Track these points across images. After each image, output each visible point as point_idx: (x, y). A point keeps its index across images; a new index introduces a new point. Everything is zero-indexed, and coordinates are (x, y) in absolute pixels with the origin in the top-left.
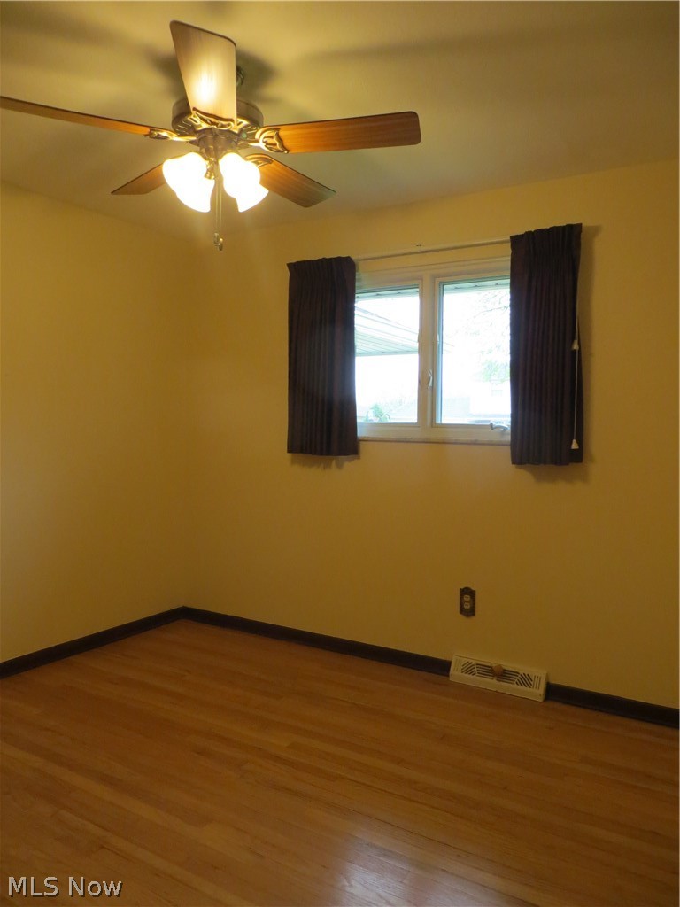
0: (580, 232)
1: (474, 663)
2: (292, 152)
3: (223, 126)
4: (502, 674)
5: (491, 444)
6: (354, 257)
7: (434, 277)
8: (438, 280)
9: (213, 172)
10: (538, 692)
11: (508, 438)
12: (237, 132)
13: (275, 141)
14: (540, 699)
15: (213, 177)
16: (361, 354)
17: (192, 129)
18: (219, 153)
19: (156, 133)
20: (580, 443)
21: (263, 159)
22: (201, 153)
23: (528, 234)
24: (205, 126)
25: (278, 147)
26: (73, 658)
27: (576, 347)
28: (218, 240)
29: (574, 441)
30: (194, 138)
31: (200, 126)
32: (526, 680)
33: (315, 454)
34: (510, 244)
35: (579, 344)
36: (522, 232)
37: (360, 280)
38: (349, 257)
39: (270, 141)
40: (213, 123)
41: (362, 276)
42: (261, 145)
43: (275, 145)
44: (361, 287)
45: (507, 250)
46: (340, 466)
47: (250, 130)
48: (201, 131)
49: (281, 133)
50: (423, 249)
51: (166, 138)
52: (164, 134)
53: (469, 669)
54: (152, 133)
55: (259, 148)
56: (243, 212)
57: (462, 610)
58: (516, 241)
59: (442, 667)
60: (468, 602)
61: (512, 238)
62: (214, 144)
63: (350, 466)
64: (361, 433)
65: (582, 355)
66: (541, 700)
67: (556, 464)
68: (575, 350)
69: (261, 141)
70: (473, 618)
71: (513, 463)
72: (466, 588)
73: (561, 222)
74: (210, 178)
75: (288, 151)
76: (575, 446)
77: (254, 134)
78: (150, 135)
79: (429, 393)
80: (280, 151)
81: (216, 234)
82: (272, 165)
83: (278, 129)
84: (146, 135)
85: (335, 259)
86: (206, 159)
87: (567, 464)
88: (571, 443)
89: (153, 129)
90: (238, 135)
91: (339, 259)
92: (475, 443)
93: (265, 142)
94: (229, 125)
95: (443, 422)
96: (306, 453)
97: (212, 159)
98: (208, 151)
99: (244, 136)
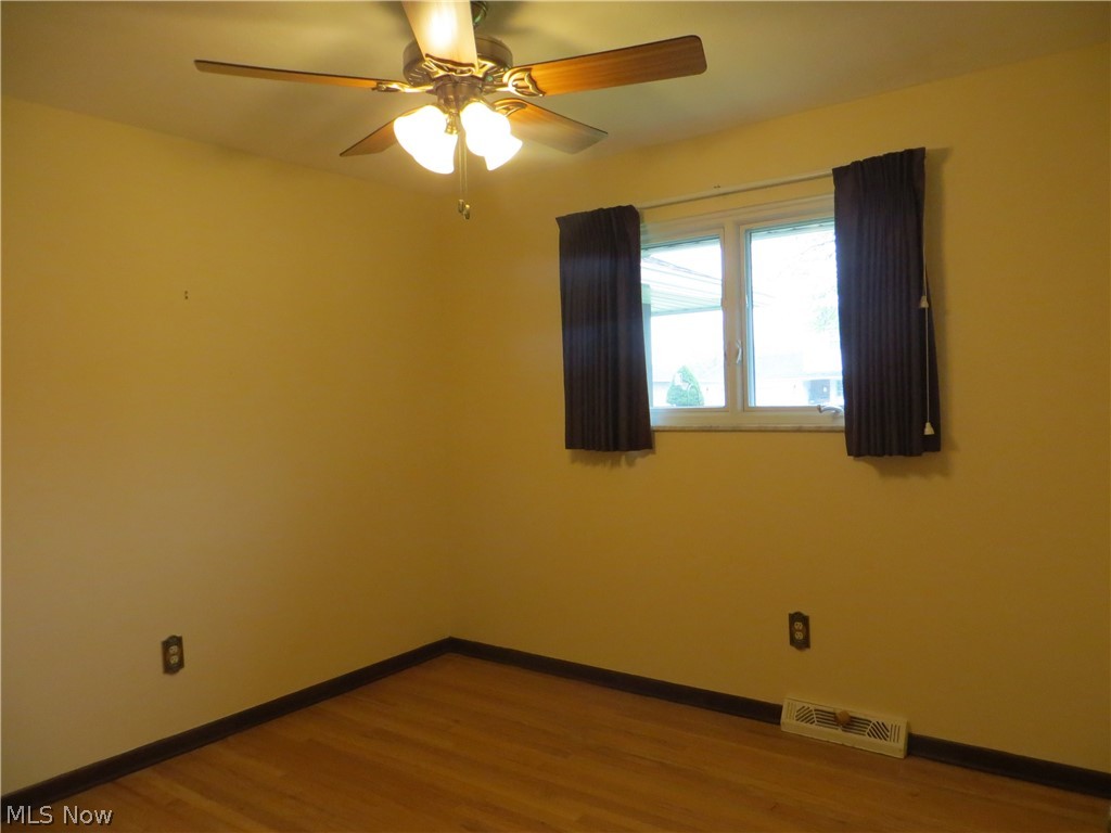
0: (923, 158)
1: (812, 708)
2: (549, 94)
3: (462, 72)
4: (850, 723)
5: (818, 431)
6: (637, 206)
7: (739, 224)
8: (743, 228)
9: (455, 126)
10: (896, 746)
11: (842, 423)
12: (481, 76)
13: (526, 82)
14: (901, 755)
15: (455, 132)
16: (657, 313)
17: (427, 78)
18: (460, 103)
19: (384, 86)
20: (936, 426)
21: (516, 104)
22: (438, 106)
23: (856, 164)
24: (441, 73)
25: (531, 89)
26: (321, 705)
27: (924, 304)
28: (464, 206)
29: (928, 425)
30: (430, 88)
31: (437, 73)
32: (880, 731)
33: (599, 450)
34: (832, 178)
35: (929, 301)
36: (849, 163)
37: (646, 232)
38: (631, 206)
39: (520, 83)
40: (450, 70)
41: (648, 228)
42: (511, 89)
43: (528, 87)
44: (647, 241)
45: (829, 186)
46: (631, 463)
47: (496, 72)
48: (438, 78)
49: (534, 74)
50: (722, 190)
51: (396, 90)
52: (394, 86)
53: (805, 716)
54: (380, 85)
55: (509, 92)
56: (493, 172)
57: (793, 641)
58: (840, 174)
59: (771, 713)
60: (800, 630)
61: (835, 171)
62: (454, 93)
63: (643, 463)
64: (655, 421)
65: (934, 316)
66: (902, 757)
67: (905, 454)
68: (924, 309)
69: (510, 84)
70: (807, 651)
71: (849, 454)
72: (796, 613)
73: (898, 146)
74: (451, 133)
75: (544, 93)
76: (929, 430)
77: (502, 76)
78: (377, 88)
79: (739, 369)
80: (533, 95)
81: (461, 201)
82: (527, 109)
83: (530, 70)
84: (373, 89)
85: (614, 209)
86: (444, 112)
87: (919, 454)
88: (924, 427)
89: (380, 81)
90: (483, 79)
91: (620, 209)
92: (799, 430)
93: (516, 86)
94: (470, 70)
95: (758, 404)
96: (588, 449)
97: (453, 111)
98: (447, 102)
99: (490, 79)
